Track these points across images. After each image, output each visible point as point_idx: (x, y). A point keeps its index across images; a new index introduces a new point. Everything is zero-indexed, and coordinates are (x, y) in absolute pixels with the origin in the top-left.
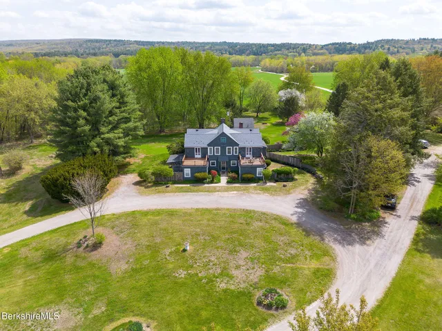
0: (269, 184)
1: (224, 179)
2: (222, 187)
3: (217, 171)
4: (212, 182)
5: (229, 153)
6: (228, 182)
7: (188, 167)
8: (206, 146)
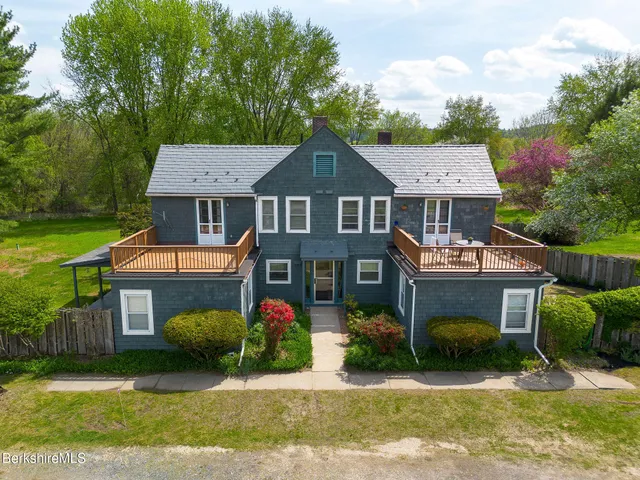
0: (589, 380)
1: (328, 348)
2: (318, 396)
3: (297, 305)
4: (264, 364)
5: (350, 222)
6: (353, 367)
7: (137, 281)
8: (244, 188)
